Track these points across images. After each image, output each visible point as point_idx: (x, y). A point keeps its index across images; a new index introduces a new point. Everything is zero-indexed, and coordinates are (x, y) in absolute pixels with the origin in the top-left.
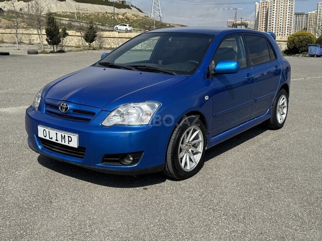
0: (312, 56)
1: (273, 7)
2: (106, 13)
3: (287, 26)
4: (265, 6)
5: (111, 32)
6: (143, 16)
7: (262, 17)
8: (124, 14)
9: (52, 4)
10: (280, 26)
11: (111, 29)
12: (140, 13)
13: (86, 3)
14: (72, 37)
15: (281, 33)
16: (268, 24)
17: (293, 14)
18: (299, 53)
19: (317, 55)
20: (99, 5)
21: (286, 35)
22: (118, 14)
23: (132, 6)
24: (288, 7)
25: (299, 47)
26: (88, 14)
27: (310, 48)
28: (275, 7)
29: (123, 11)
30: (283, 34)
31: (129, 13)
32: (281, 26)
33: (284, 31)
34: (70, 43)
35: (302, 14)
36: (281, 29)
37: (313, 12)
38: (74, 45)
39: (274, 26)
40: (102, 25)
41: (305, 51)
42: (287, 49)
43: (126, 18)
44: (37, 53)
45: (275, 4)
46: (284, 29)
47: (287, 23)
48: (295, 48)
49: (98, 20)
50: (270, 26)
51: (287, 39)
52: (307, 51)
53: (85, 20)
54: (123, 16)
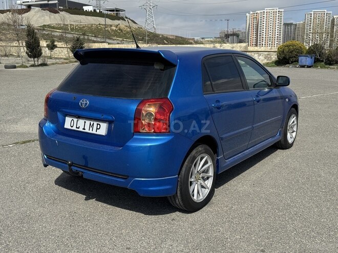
0: (303, 66)
1: (263, 18)
2: (100, 24)
3: (276, 36)
4: (255, 17)
5: (101, 44)
6: (137, 27)
7: (252, 28)
8: (117, 26)
9: (45, 16)
10: (269, 36)
11: (102, 40)
12: (134, 24)
13: (79, 15)
14: (62, 49)
15: (271, 43)
16: (259, 35)
17: (282, 25)
18: (289, 64)
19: (307, 66)
20: (93, 17)
21: (276, 45)
22: (111, 26)
23: (126, 18)
24: (277, 17)
25: (289, 58)
26: (82, 26)
27: (300, 58)
28: (265, 18)
29: (116, 22)
30: (273, 43)
31: (122, 24)
32: (271, 36)
33: (273, 41)
34: (60, 54)
35: (291, 24)
36: (271, 39)
37: (302, 22)
38: (64, 57)
39: (264, 36)
40: (95, 37)
41: (295, 61)
42: (277, 59)
43: (120, 29)
44: (15, 67)
45: (265, 15)
46: (273, 39)
47: (277, 33)
48: (284, 58)
49: (92, 32)
50: (260, 36)
51: (277, 50)
52: (297, 61)
53: (78, 31)
54: (116, 27)
